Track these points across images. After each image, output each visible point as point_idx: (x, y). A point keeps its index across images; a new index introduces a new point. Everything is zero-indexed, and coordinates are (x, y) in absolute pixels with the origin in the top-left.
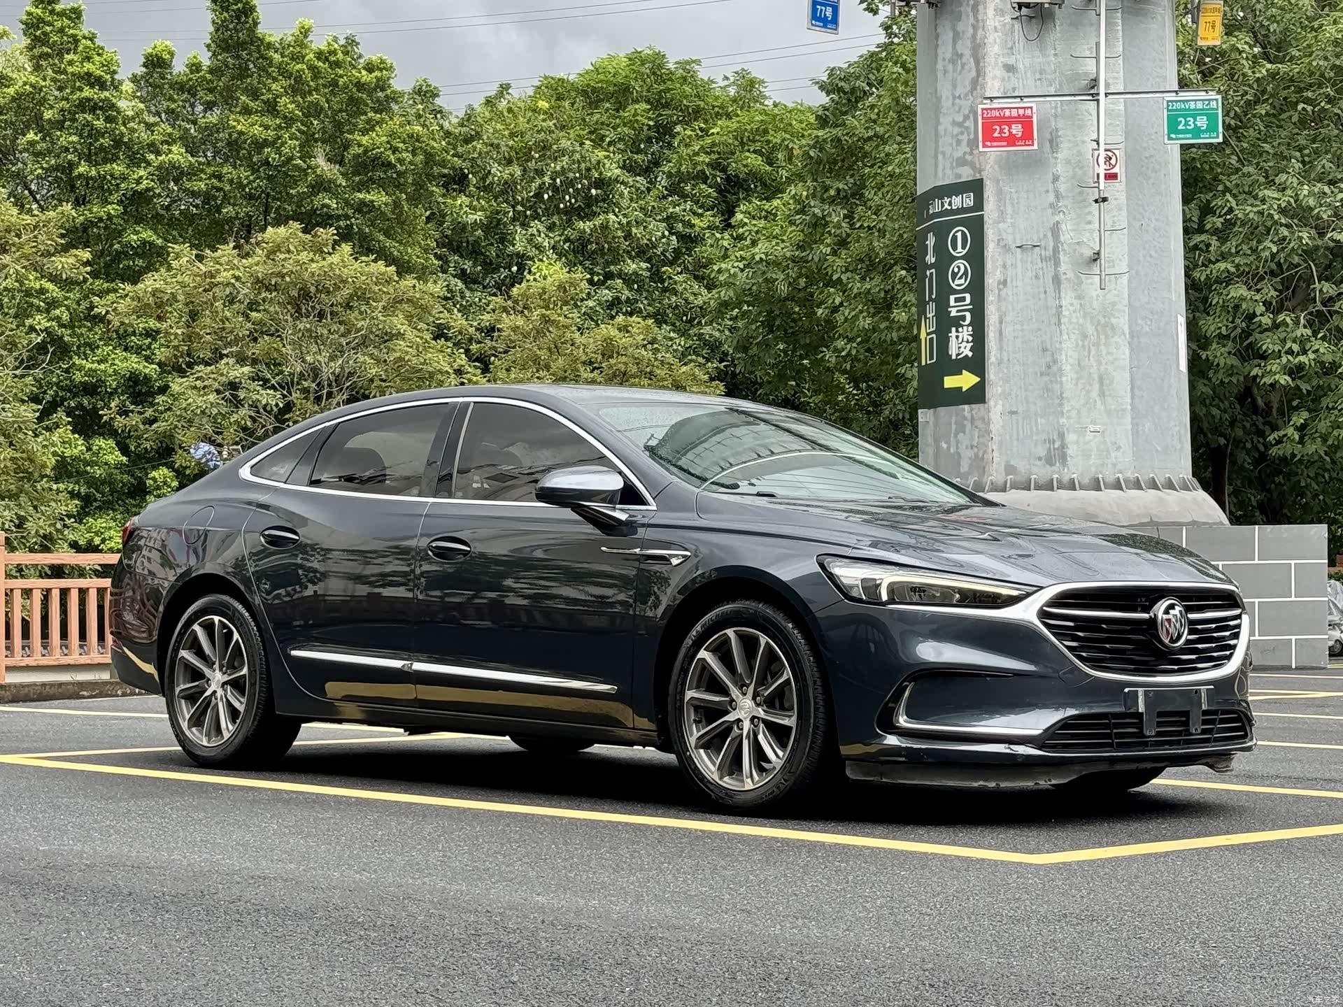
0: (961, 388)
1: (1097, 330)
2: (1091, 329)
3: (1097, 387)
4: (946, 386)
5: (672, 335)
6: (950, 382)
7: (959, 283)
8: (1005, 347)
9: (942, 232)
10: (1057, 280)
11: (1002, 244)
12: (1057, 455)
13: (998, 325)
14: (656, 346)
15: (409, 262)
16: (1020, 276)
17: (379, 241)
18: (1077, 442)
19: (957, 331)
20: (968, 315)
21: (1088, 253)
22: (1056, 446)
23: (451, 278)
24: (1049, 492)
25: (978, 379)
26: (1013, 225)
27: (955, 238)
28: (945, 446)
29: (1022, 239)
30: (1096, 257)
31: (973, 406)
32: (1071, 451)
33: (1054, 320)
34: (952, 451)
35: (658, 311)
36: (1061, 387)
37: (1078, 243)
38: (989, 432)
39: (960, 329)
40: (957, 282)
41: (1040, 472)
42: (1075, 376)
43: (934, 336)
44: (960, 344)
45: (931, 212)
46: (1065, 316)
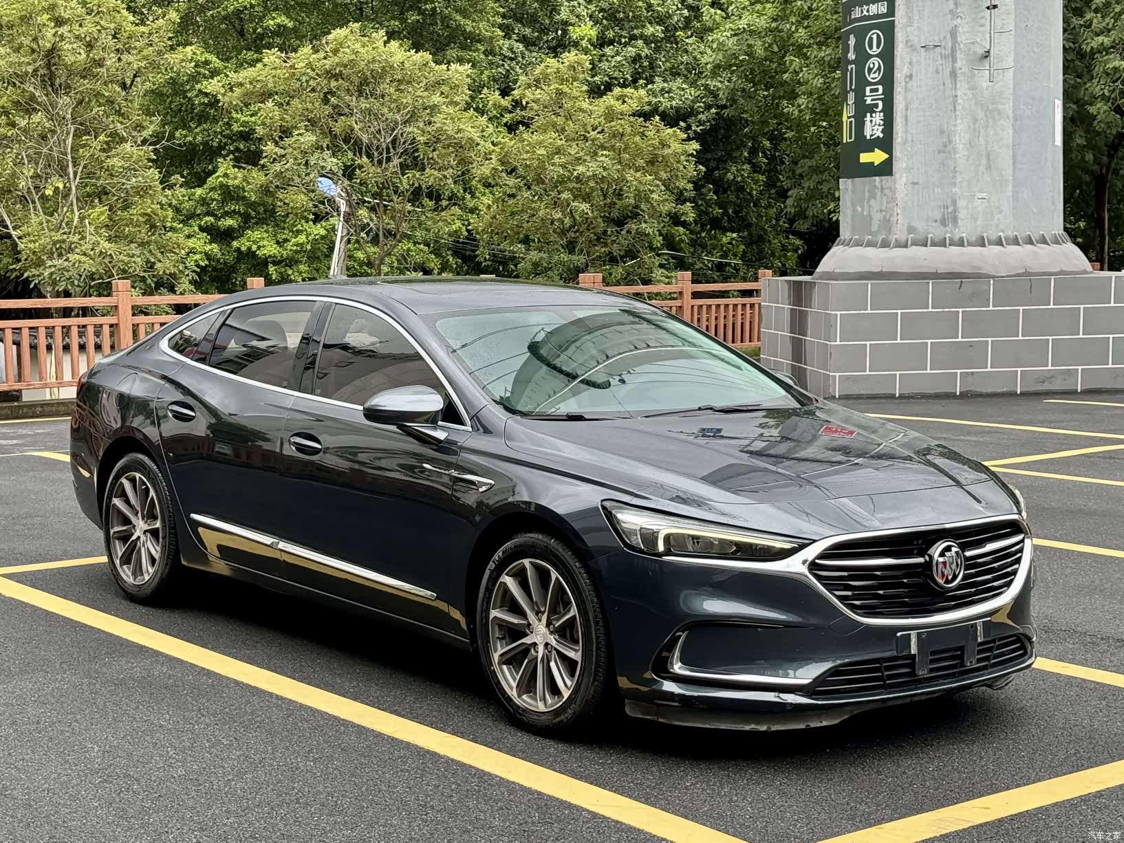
0: (873, 163)
1: (986, 115)
2: (981, 115)
3: (984, 161)
4: (862, 160)
5: (684, 86)
6: (865, 158)
7: (873, 77)
8: (909, 129)
9: (861, 34)
10: (953, 74)
11: (910, 44)
12: (950, 218)
13: (904, 112)
14: (672, 94)
15: (479, 35)
16: (923, 70)
17: (455, 21)
18: (967, 208)
19: (871, 116)
20: (880, 103)
21: (981, 51)
22: (950, 210)
23: (514, 42)
24: (942, 248)
25: (887, 156)
26: (919, 28)
27: (871, 39)
28: (859, 209)
29: (926, 40)
30: (987, 55)
31: (883, 178)
32: (962, 214)
33: (951, 107)
34: (865, 213)
35: (673, 66)
36: (955, 162)
37: (972, 43)
38: (894, 199)
39: (874, 115)
40: (872, 76)
41: (936, 232)
42: (966, 153)
43: (853, 119)
44: (873, 127)
45: (853, 17)
46: (959, 104)
